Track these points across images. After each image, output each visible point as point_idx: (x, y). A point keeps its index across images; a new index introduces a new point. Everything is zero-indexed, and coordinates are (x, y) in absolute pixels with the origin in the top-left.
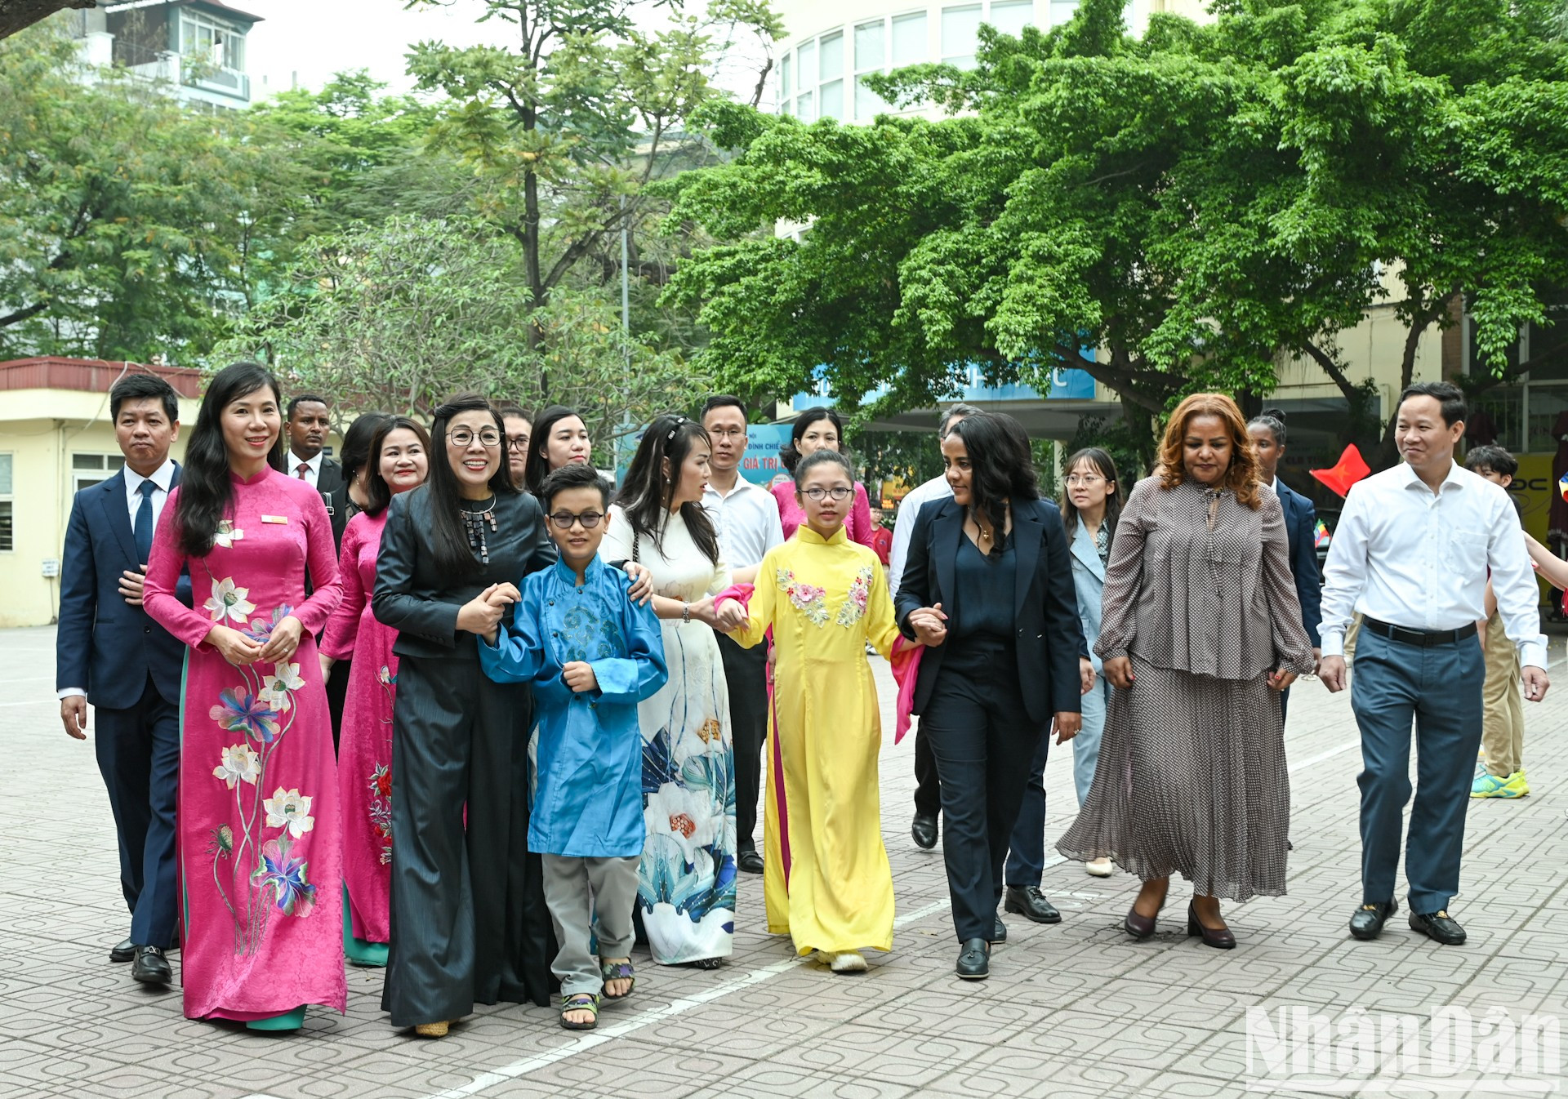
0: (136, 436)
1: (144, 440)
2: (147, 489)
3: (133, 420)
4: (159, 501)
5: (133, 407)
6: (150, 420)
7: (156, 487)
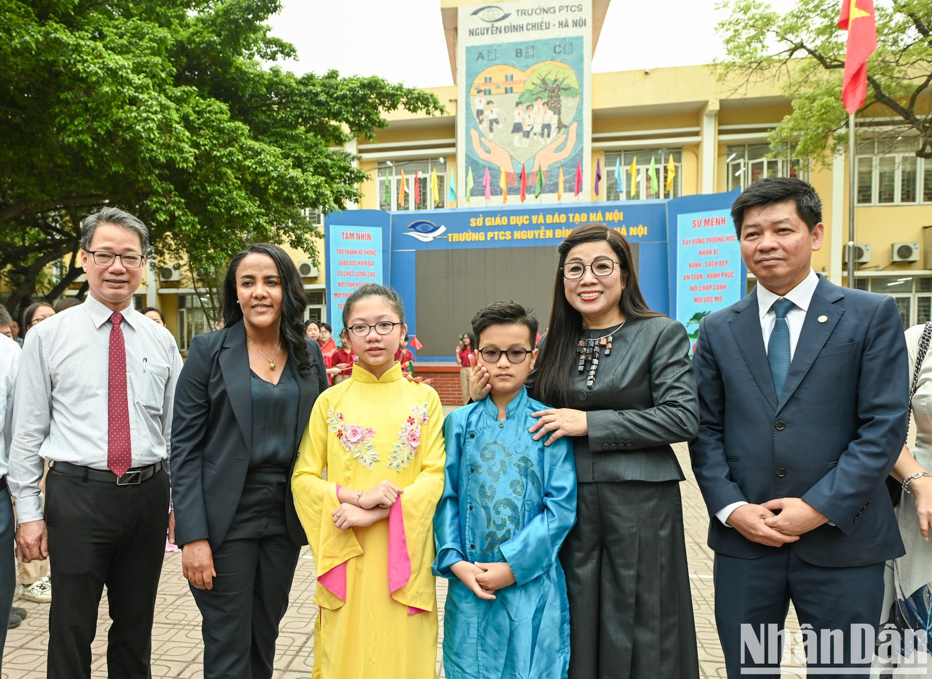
0: (762, 251)
1: (773, 255)
2: (782, 308)
3: (758, 232)
4: (795, 322)
5: (757, 217)
6: (779, 230)
7: (793, 306)
